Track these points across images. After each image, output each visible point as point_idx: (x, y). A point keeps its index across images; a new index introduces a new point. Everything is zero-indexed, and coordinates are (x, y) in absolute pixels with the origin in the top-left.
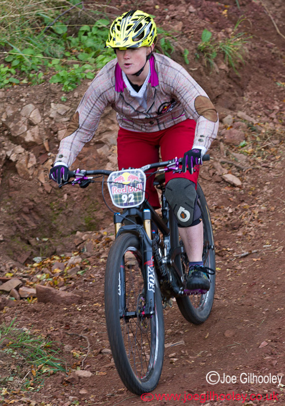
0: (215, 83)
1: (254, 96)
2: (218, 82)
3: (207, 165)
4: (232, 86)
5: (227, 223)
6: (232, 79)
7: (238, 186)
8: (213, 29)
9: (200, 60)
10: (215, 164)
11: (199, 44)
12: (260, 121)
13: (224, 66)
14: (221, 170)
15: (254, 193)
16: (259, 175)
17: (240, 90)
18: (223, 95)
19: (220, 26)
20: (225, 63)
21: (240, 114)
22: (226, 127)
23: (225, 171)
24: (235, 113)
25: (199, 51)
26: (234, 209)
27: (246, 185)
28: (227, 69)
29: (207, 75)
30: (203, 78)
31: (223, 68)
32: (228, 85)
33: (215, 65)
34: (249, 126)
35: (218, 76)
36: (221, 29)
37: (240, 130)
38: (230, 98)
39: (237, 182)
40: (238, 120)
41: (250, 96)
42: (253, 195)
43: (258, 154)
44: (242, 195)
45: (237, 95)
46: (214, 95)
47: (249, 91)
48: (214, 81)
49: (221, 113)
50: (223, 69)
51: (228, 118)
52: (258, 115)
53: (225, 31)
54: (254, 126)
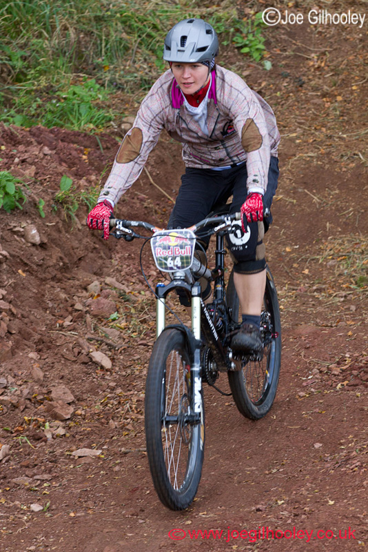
0: (77, 242)
1: (125, 259)
2: (80, 241)
3: (70, 343)
4: (97, 246)
6: (97, 238)
7: (107, 370)
8: (73, 176)
9: (58, 213)
10: (81, 340)
11: (57, 194)
12: (134, 290)
14: (88, 348)
16: (135, 355)
17: (107, 251)
18: (86, 258)
19: (80, 173)
21: (108, 280)
22: (92, 296)
24: (102, 280)
25: (57, 202)
29: (67, 232)
30: (61, 236)
32: (92, 245)
33: (76, 219)
34: (121, 295)
35: (81, 233)
36: (82, 176)
37: (110, 299)
38: (95, 261)
39: (107, 363)
40: (106, 287)
41: (120, 258)
43: (133, 329)
45: (104, 257)
46: (75, 257)
47: (118, 253)
48: (76, 240)
49: (85, 279)
51: (95, 285)
52: (131, 282)
53: (87, 179)
54: (127, 294)
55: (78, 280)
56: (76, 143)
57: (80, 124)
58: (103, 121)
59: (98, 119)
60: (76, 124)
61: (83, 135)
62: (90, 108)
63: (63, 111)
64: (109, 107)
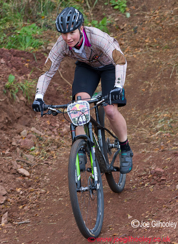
1: (43, 118)
2: (19, 109)
3: (7, 163)
4: (28, 111)
5: (18, 201)
6: (28, 107)
7: (27, 177)
8: (17, 74)
9: (7, 94)
10: (13, 162)
11: (6, 84)
12: (46, 134)
13: (23, 98)
14: (16, 166)
15: (38, 181)
16: (42, 169)
17: (33, 114)
18: (22, 117)
19: (23, 73)
20: (24, 96)
21: (33, 129)
22: (22, 138)
23: (19, 166)
24: (29, 129)
25: (6, 88)
26: (24, 192)
27: (33, 176)
28: (25, 100)
29: (11, 104)
30: (8, 106)
31: (22, 99)
32: (25, 110)
33: (17, 97)
34: (37, 137)
35: (19, 105)
36: (23, 74)
37: (31, 139)
38: (26, 119)
39: (27, 173)
40: (31, 133)
41: (40, 117)
42: (38, 182)
43: (42, 155)
44: (30, 182)
45: (32, 117)
46: (16, 117)
47: (39, 115)
48: (16, 108)
49: (20, 129)
50: (22, 100)
51: (24, 132)
52: (45, 130)
53: (26, 76)
54: (42, 137)
55: (16, 129)
56: (23, 57)
57: (26, 47)
58: (38, 45)
59: (35, 44)
60: (23, 47)
61: (26, 53)
62: (31, 38)
63: (17, 40)
64: (41, 38)
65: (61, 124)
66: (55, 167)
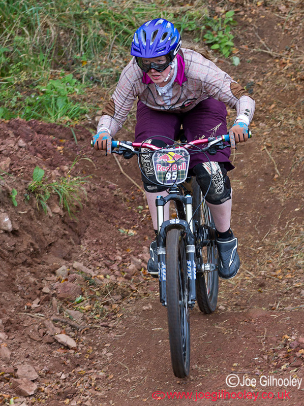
0: (48, 229)
1: (93, 245)
2: (51, 228)
3: (36, 324)
4: (67, 232)
5: (59, 391)
6: (67, 225)
7: (72, 349)
8: (46, 166)
9: (30, 202)
10: (46, 322)
11: (29, 184)
12: (99, 273)
13: (58, 210)
14: (53, 329)
15: (91, 357)
16: (97, 336)
17: (76, 237)
18: (56, 243)
19: (55, 163)
20: (60, 206)
21: (76, 264)
22: (59, 280)
23: (58, 330)
24: (70, 264)
25: (29, 191)
26: (68, 375)
27: (82, 347)
28: (62, 213)
29: (38, 219)
30: (33, 223)
31: (57, 211)
32: (62, 231)
33: (48, 207)
34: (86, 279)
35: (52, 221)
36: (55, 166)
37: (76, 283)
38: (65, 246)
39: (72, 343)
40: (74, 271)
41: (88, 244)
42: (91, 359)
43: (96, 311)
44: (77, 358)
45: (73, 242)
46: (46, 242)
47: (87, 239)
48: (47, 226)
49: (55, 264)
50: (58, 213)
51: (63, 270)
52: (98, 266)
53: (60, 169)
54: (93, 278)
55: (48, 265)
56: (52, 134)
57: (57, 116)
58: (79, 114)
59: (74, 112)
60: (53, 117)
61: (59, 127)
62: (66, 101)
63: (41, 104)
64: (84, 100)
65: (124, 255)
66: (120, 332)
